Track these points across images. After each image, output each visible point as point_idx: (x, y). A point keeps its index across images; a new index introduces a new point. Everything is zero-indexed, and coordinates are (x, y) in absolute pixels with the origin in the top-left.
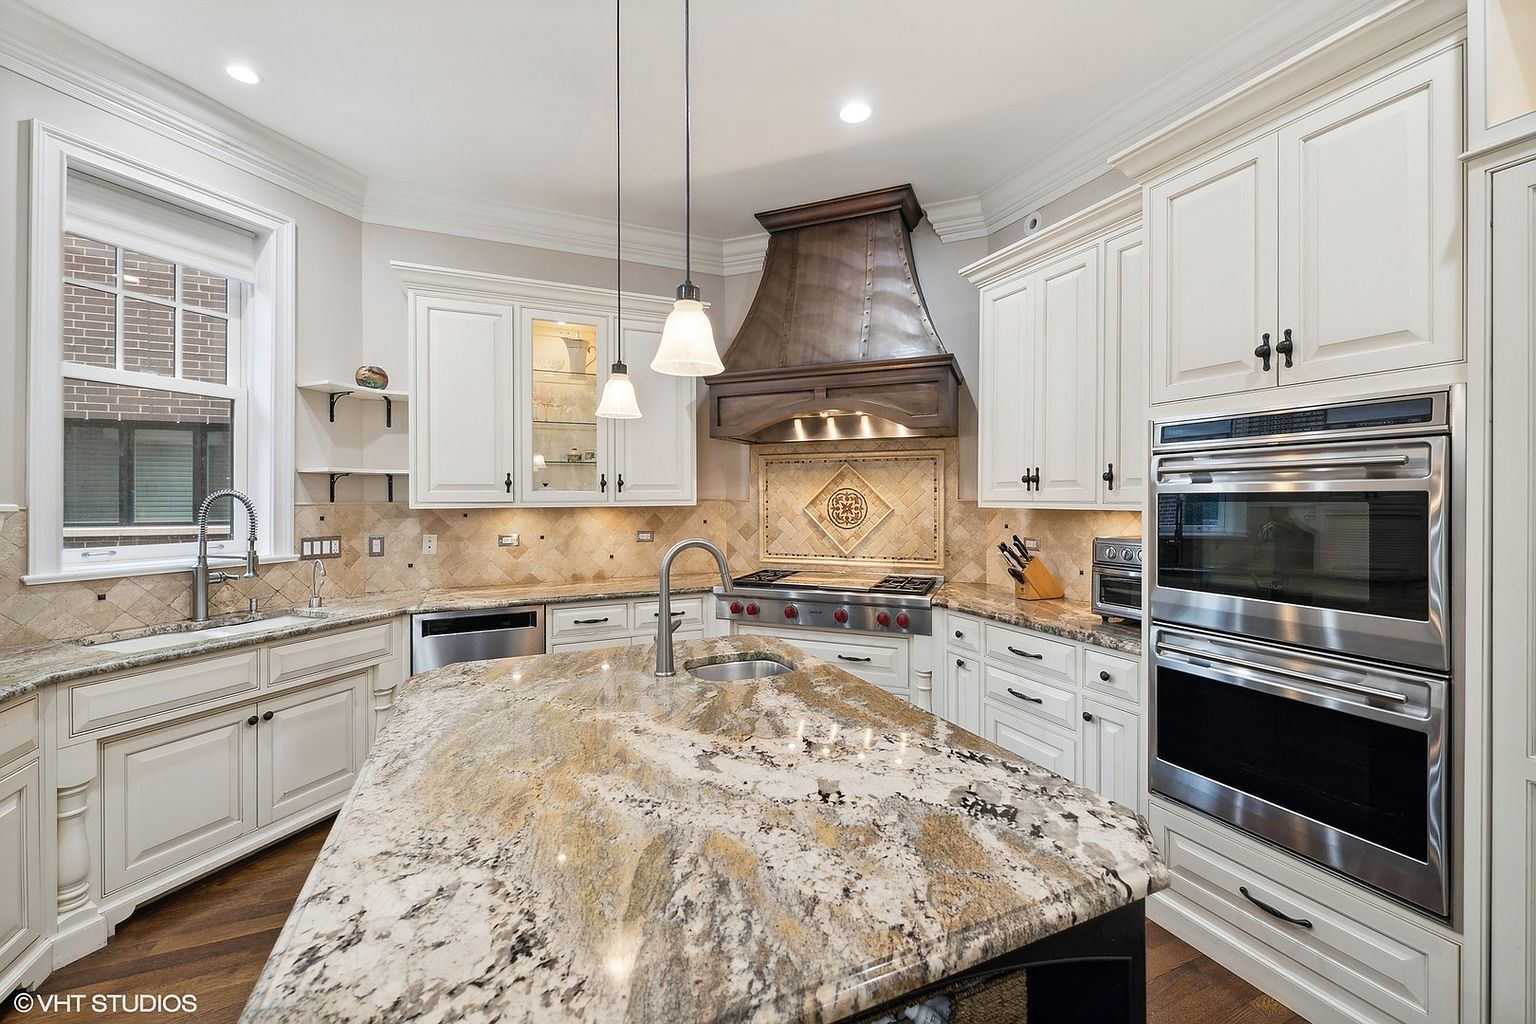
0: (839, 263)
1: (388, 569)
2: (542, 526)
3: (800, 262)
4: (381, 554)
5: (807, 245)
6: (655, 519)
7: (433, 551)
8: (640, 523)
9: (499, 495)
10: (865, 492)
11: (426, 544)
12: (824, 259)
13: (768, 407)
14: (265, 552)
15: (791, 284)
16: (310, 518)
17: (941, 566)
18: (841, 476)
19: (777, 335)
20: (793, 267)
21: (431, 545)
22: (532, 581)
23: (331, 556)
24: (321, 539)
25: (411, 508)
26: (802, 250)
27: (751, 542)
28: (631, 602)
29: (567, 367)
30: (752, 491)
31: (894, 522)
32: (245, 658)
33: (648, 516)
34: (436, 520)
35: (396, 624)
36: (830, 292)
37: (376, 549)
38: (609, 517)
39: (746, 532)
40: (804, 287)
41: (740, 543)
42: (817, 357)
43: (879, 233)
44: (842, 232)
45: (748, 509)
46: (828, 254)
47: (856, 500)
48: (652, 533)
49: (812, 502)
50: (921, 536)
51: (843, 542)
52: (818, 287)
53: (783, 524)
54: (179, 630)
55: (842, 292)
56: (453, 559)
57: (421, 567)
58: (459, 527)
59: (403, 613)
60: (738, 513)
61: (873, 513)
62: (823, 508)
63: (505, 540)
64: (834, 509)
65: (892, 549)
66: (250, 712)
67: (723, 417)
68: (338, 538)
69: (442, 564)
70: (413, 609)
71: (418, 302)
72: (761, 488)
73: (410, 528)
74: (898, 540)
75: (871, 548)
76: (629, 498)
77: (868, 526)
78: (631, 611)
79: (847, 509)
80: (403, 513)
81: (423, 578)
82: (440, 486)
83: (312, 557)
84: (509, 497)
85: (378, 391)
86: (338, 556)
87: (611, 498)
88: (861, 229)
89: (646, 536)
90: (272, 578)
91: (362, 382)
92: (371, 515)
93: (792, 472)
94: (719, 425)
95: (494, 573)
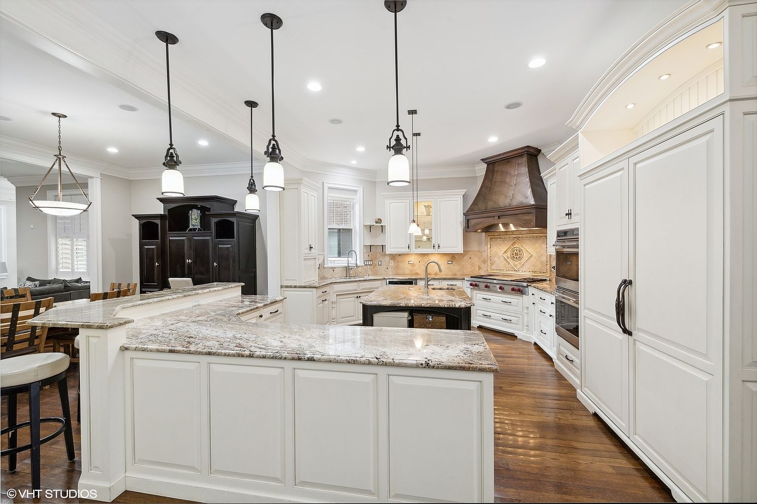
0: (507, 173)
1: (382, 269)
2: (420, 259)
3: (495, 174)
4: (381, 265)
5: (497, 168)
6: (453, 257)
7: (392, 265)
8: (448, 258)
9: (406, 250)
10: (523, 249)
11: (391, 263)
12: (502, 172)
13: (481, 222)
14: (359, 264)
15: (492, 181)
16: (366, 255)
17: (549, 275)
18: (515, 243)
19: (486, 199)
20: (493, 176)
21: (392, 263)
22: (417, 274)
23: (370, 265)
24: (368, 261)
25: (387, 253)
26: (496, 169)
27: (486, 265)
28: (440, 280)
29: (425, 214)
30: (486, 248)
31: (532, 259)
32: (356, 284)
33: (451, 256)
34: (393, 257)
35: (383, 281)
36: (503, 182)
37: (380, 264)
38: (439, 256)
39: (484, 262)
40: (496, 182)
41: (482, 265)
42: (496, 206)
43: (520, 162)
44: (508, 162)
45: (485, 254)
46: (504, 170)
47: (520, 251)
48: (452, 261)
49: (505, 252)
50: (542, 264)
51: (515, 266)
52: (500, 182)
53: (496, 259)
54: (344, 279)
55: (507, 183)
56: (397, 267)
57: (390, 269)
58: (398, 258)
59: (385, 279)
60: (482, 255)
61: (526, 256)
62: (509, 254)
63: (410, 262)
64: (512, 254)
65: (532, 269)
66: (357, 295)
67: (469, 225)
68: (372, 261)
69: (395, 268)
70: (386, 278)
71: (387, 202)
72: (489, 247)
73: (387, 259)
74: (534, 265)
75: (524, 268)
76: (442, 251)
77: (523, 261)
78: (440, 283)
79: (517, 254)
80: (386, 255)
81: (390, 271)
82: (393, 248)
83: (367, 265)
84: (409, 251)
85: (379, 224)
86: (372, 265)
87: (436, 251)
88: (514, 161)
89: (451, 262)
90: (359, 269)
91: (376, 222)
92: (379, 255)
93: (498, 242)
94: (468, 228)
95: (407, 272)
